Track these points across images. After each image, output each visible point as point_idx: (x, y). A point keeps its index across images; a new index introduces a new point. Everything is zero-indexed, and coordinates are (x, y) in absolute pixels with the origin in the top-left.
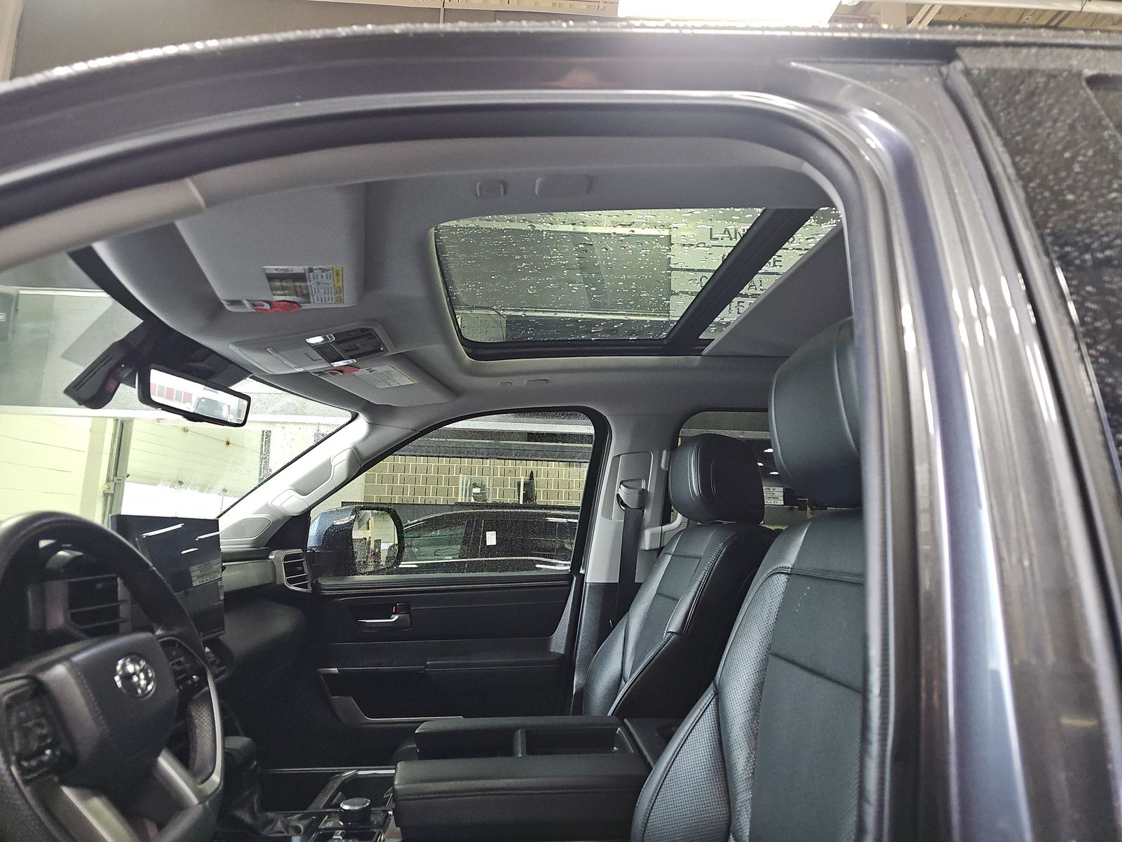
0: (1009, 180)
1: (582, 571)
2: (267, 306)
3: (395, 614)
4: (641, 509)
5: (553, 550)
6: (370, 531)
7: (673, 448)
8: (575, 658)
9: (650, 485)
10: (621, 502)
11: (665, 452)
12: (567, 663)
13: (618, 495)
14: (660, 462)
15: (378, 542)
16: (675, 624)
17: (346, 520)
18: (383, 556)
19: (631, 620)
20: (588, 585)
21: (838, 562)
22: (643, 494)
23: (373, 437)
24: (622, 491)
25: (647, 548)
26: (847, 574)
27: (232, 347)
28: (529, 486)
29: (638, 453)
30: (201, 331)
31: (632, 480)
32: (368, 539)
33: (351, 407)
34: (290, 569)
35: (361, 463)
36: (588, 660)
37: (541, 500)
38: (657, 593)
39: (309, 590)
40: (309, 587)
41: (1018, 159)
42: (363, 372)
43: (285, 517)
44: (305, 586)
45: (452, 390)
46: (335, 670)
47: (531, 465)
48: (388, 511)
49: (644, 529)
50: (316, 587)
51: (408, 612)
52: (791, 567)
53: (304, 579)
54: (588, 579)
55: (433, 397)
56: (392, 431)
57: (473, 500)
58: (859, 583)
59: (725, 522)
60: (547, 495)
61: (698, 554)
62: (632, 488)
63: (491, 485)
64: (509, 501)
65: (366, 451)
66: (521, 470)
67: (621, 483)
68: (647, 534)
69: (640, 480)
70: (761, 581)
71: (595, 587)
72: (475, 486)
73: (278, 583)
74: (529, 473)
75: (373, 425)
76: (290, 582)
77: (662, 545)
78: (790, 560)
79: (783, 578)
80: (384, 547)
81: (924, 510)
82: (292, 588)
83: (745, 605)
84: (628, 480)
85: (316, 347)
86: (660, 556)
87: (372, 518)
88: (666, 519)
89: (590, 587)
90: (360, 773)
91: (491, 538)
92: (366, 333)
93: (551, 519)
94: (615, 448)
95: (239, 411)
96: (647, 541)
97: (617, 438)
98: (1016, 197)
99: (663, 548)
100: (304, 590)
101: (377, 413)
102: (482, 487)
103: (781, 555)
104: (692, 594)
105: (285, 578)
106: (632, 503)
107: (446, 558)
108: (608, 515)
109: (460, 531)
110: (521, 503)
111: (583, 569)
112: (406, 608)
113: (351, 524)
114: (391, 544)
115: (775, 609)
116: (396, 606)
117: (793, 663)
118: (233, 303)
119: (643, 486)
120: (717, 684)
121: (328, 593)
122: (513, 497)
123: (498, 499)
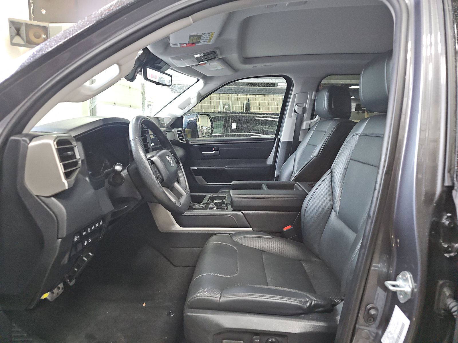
0: (449, 11)
1: (279, 137)
2: (185, 45)
3: (214, 150)
4: (303, 114)
5: (258, 130)
6: (199, 122)
7: (318, 91)
8: (276, 166)
9: (307, 105)
10: (295, 112)
11: (314, 92)
12: (273, 167)
13: (295, 109)
14: (312, 96)
15: (202, 127)
16: (315, 153)
17: (194, 118)
18: (205, 132)
19: (297, 153)
20: (281, 141)
21: (377, 131)
22: (304, 108)
23: (205, 88)
24: (296, 108)
25: (304, 129)
26: (379, 134)
27: (170, 59)
28: (248, 105)
29: (304, 93)
30: (161, 54)
31: (300, 103)
32: (199, 125)
33: (198, 77)
34: (180, 135)
35: (201, 98)
36: (280, 167)
37: (252, 110)
38: (307, 144)
39: (185, 142)
40: (185, 141)
41: (453, 3)
42: (207, 65)
43: (176, 117)
44: (183, 141)
45: (235, 70)
46: (196, 168)
47: (249, 96)
48: (208, 115)
49: (303, 121)
50: (187, 141)
51: (219, 150)
52: (361, 133)
53: (183, 138)
54: (281, 140)
55: (228, 73)
56: (212, 85)
57: (225, 111)
58: (382, 137)
59: (336, 119)
60: (255, 108)
61: (325, 130)
62: (300, 106)
63: (232, 104)
64: (239, 111)
65: (203, 93)
66: (244, 98)
67: (296, 104)
68: (305, 123)
69: (303, 103)
70: (350, 137)
71: (283, 142)
72: (225, 104)
73: (176, 140)
74: (248, 99)
75: (205, 83)
76: (180, 139)
77: (310, 127)
78: (361, 130)
79: (358, 136)
80: (205, 128)
81: (404, 114)
82: (180, 141)
83: (343, 145)
84: (299, 103)
85: (197, 58)
86: (309, 131)
87: (200, 118)
88: (312, 118)
89: (282, 142)
90: (214, 195)
91: (234, 126)
92: (214, 53)
93: (257, 118)
94: (295, 90)
95: (169, 81)
96: (304, 126)
97: (296, 88)
98: (450, 18)
99: (310, 128)
100: (184, 142)
101: (207, 79)
102: (229, 105)
103: (358, 129)
104: (322, 143)
105: (178, 138)
106: (299, 111)
107: (217, 133)
108: (290, 116)
109: (222, 123)
110: (245, 112)
111: (279, 136)
112: (218, 149)
113: (196, 120)
114: (207, 127)
115: (354, 146)
116: (214, 148)
117: (359, 161)
118: (174, 44)
119: (304, 106)
120: (332, 169)
121: (191, 143)
122: (241, 109)
123: (235, 110)
